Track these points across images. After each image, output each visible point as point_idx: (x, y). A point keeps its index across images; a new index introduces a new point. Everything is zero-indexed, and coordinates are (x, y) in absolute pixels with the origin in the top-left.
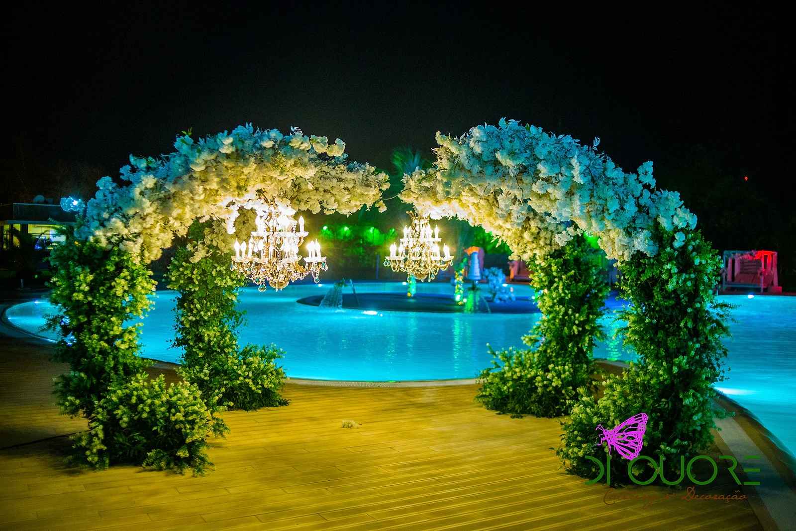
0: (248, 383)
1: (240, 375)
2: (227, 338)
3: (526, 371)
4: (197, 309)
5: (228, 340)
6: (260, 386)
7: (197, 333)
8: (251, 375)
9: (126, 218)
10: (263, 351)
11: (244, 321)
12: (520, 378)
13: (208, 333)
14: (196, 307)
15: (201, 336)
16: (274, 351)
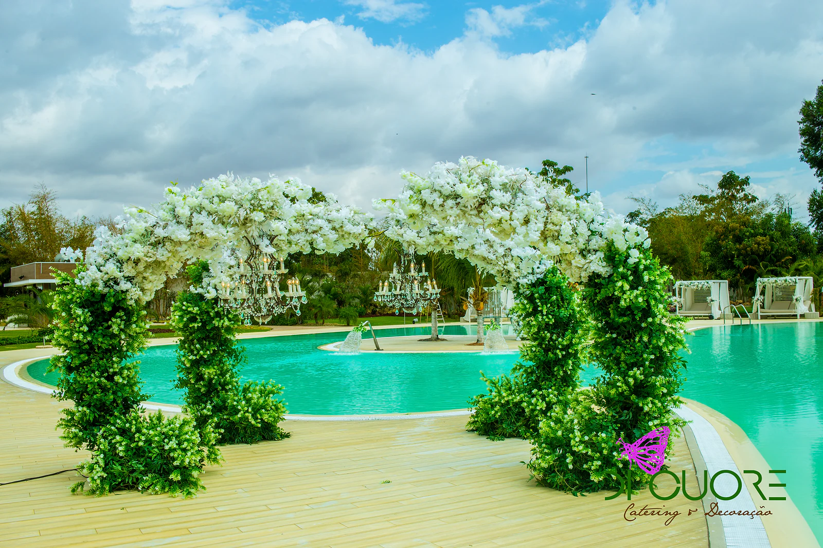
0: (247, 418)
1: (240, 411)
2: (227, 376)
3: (513, 396)
4: (197, 349)
5: (228, 378)
6: (259, 421)
7: (198, 372)
8: (250, 410)
9: (121, 263)
10: (263, 388)
11: (244, 359)
12: (508, 402)
13: (208, 371)
14: (196, 348)
15: (202, 375)
16: (273, 386)
